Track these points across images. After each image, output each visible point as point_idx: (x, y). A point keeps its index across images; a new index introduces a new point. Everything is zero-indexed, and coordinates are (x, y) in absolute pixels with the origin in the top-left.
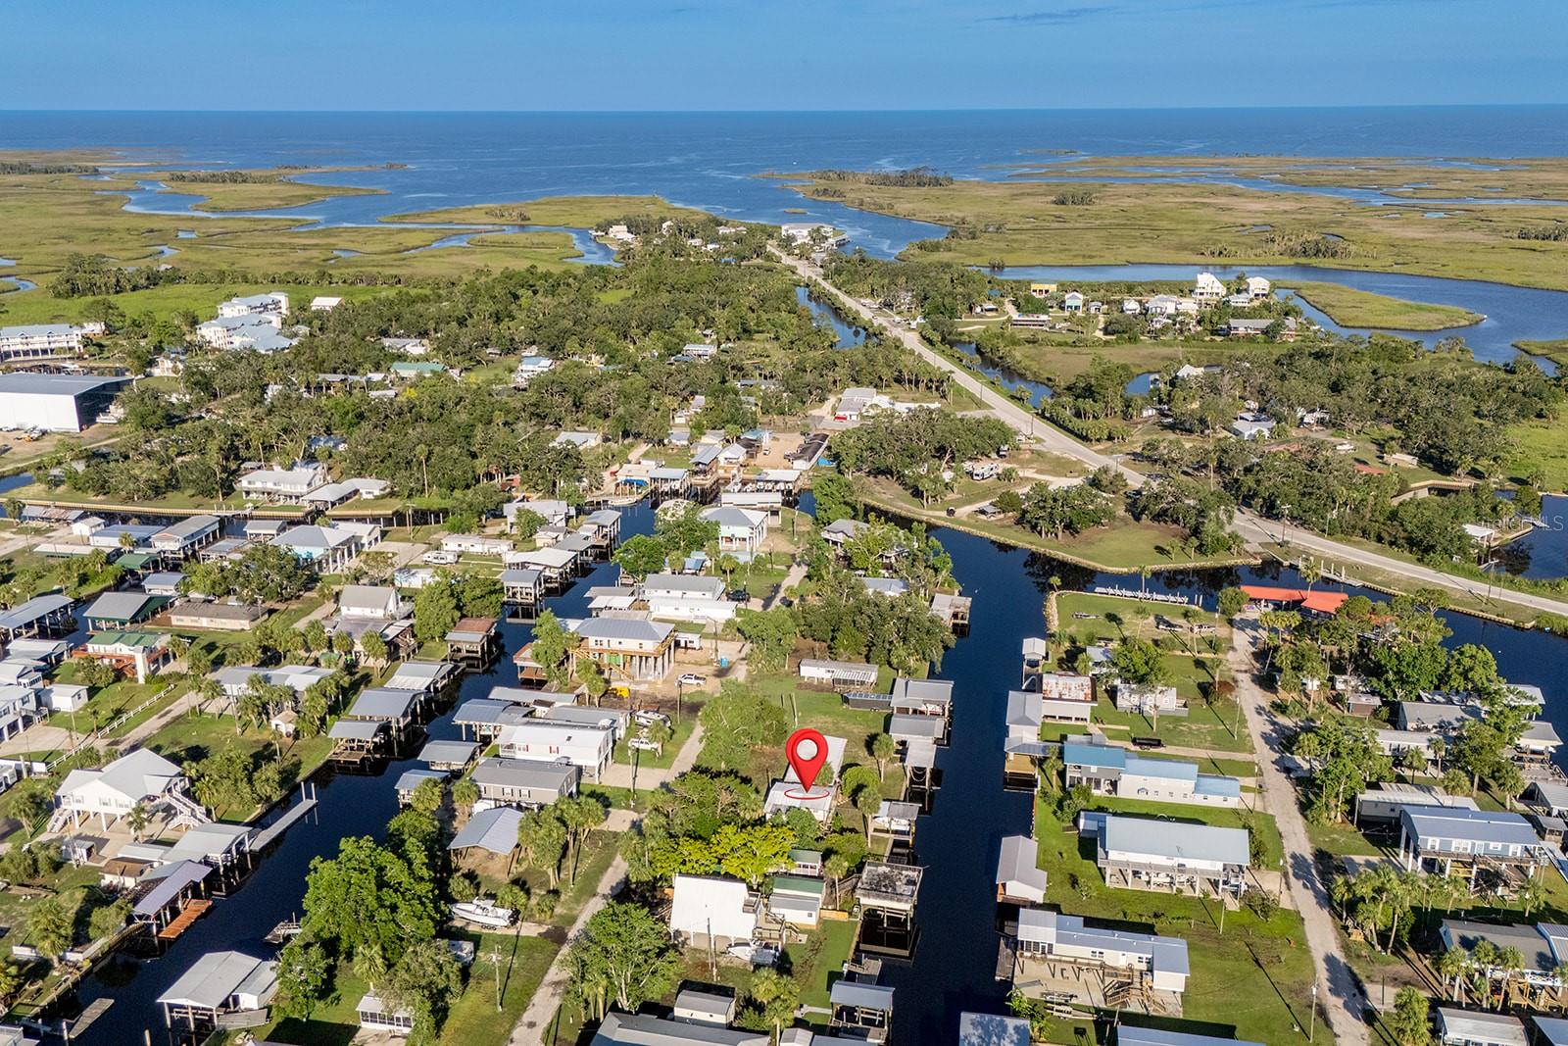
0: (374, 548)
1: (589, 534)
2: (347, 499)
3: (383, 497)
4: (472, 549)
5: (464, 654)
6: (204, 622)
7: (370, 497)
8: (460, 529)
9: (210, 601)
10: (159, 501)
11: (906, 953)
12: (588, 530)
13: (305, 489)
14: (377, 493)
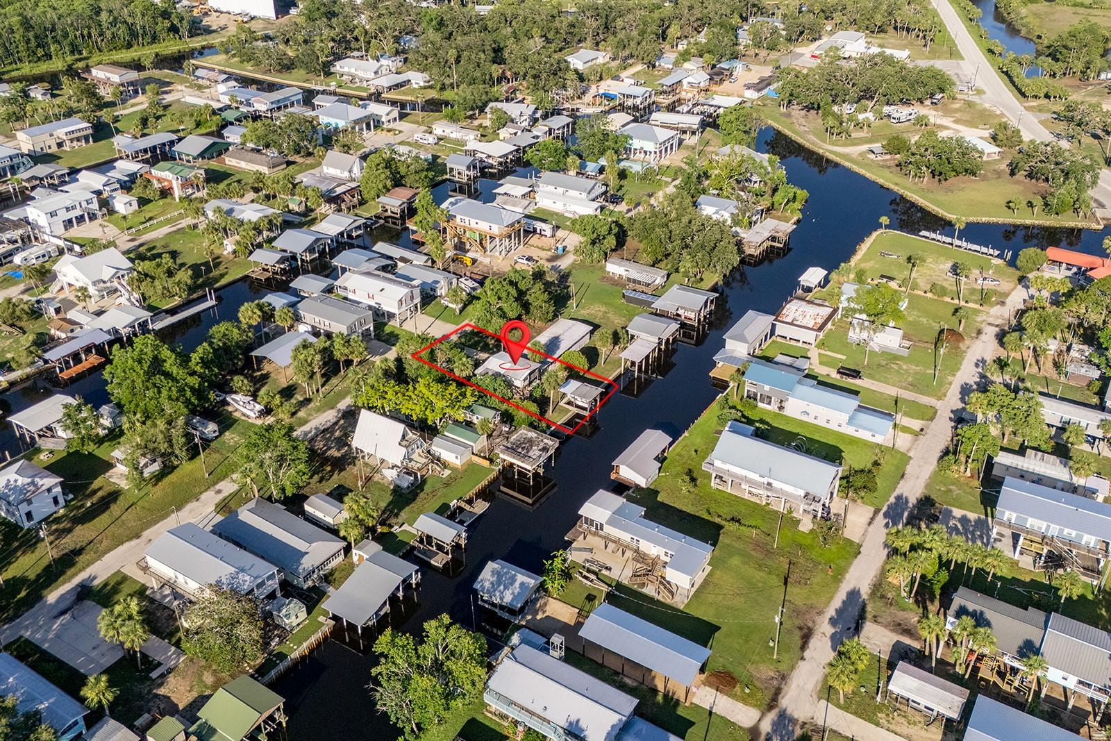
0: (391, 126)
1: (539, 134)
2: (402, 86)
3: (425, 88)
4: (451, 135)
5: (389, 213)
6: (243, 165)
7: (416, 86)
8: (453, 119)
9: (259, 151)
10: (286, 75)
11: (530, 501)
12: (539, 131)
13: (373, 75)
14: (422, 84)
